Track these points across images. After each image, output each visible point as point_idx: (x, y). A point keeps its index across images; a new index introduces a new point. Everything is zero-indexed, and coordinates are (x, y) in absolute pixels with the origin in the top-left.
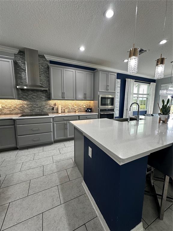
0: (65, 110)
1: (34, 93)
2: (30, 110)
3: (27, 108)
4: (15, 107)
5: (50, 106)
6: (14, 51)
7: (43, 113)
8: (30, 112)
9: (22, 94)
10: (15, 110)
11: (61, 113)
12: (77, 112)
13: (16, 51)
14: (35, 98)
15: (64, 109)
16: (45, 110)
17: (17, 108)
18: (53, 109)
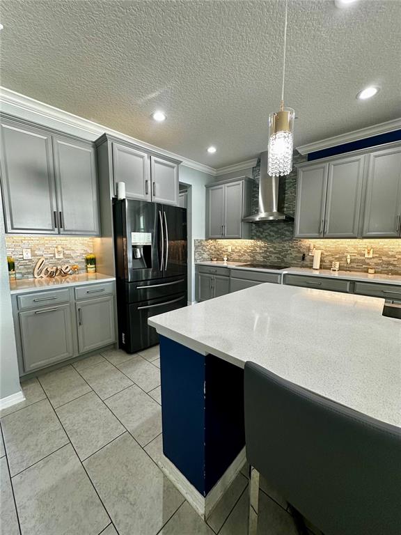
0: (331, 262)
1: (273, 227)
2: (264, 257)
3: (260, 253)
4: (245, 251)
5: (299, 252)
6: (250, 164)
7: (283, 265)
8: (262, 260)
9: (255, 229)
10: (244, 255)
11: (318, 267)
12: (370, 271)
13: (252, 163)
14: (273, 236)
15: (332, 259)
16: (288, 259)
17: (247, 253)
18: (303, 258)
